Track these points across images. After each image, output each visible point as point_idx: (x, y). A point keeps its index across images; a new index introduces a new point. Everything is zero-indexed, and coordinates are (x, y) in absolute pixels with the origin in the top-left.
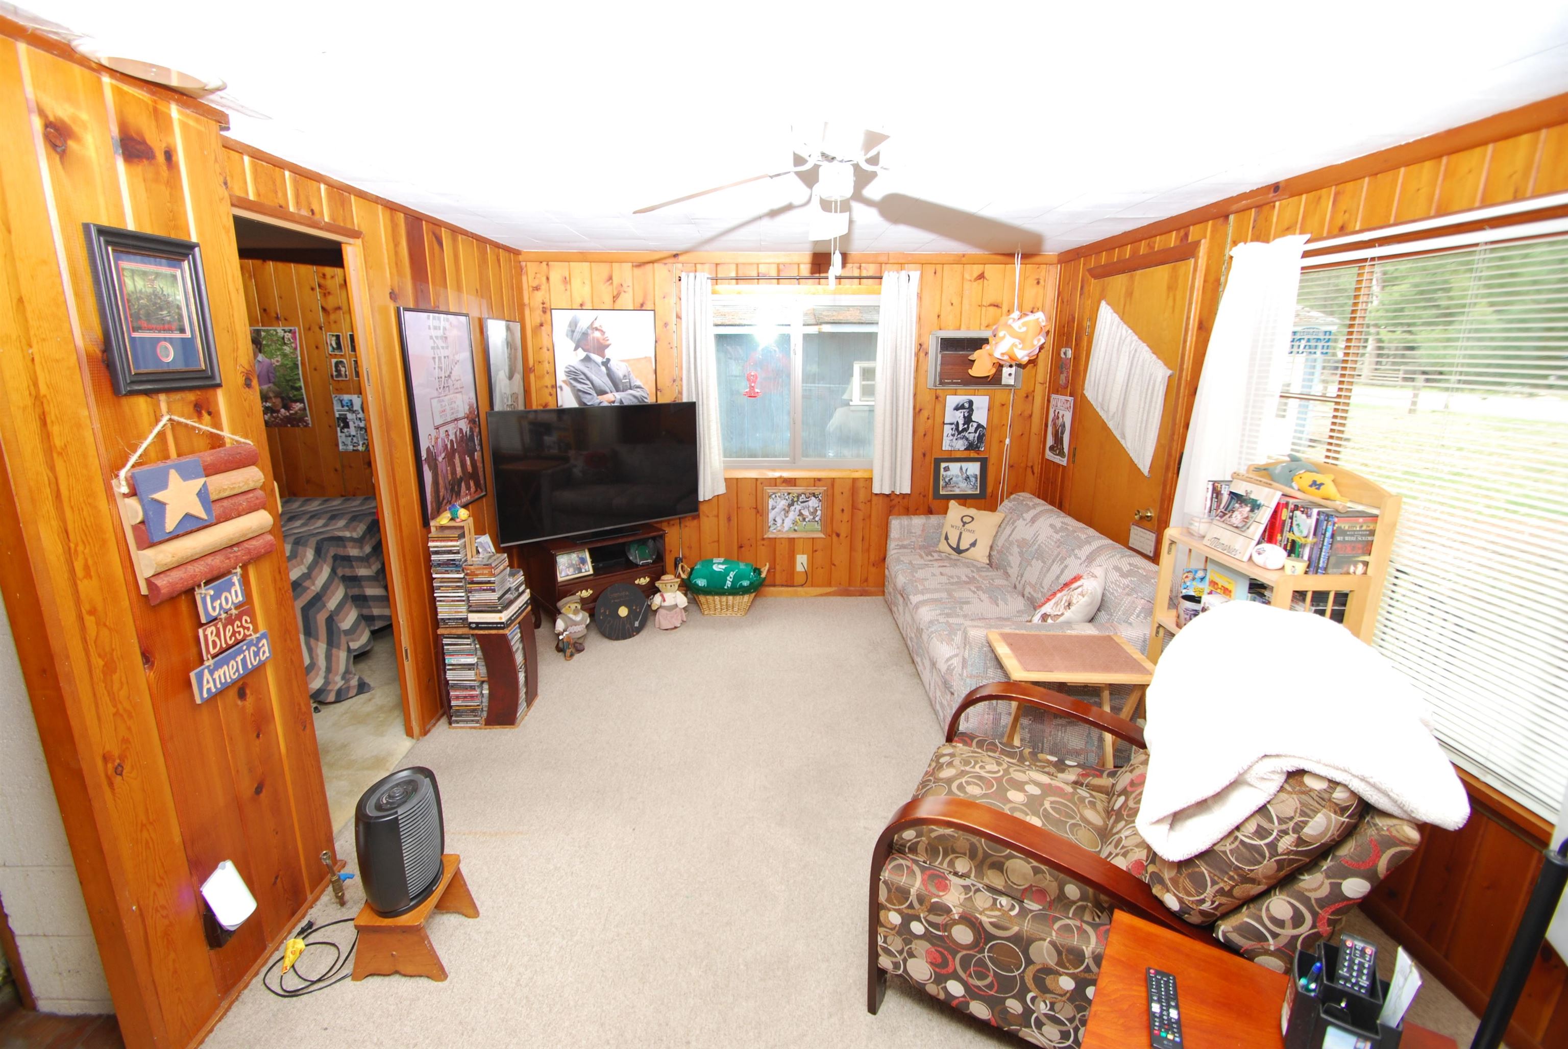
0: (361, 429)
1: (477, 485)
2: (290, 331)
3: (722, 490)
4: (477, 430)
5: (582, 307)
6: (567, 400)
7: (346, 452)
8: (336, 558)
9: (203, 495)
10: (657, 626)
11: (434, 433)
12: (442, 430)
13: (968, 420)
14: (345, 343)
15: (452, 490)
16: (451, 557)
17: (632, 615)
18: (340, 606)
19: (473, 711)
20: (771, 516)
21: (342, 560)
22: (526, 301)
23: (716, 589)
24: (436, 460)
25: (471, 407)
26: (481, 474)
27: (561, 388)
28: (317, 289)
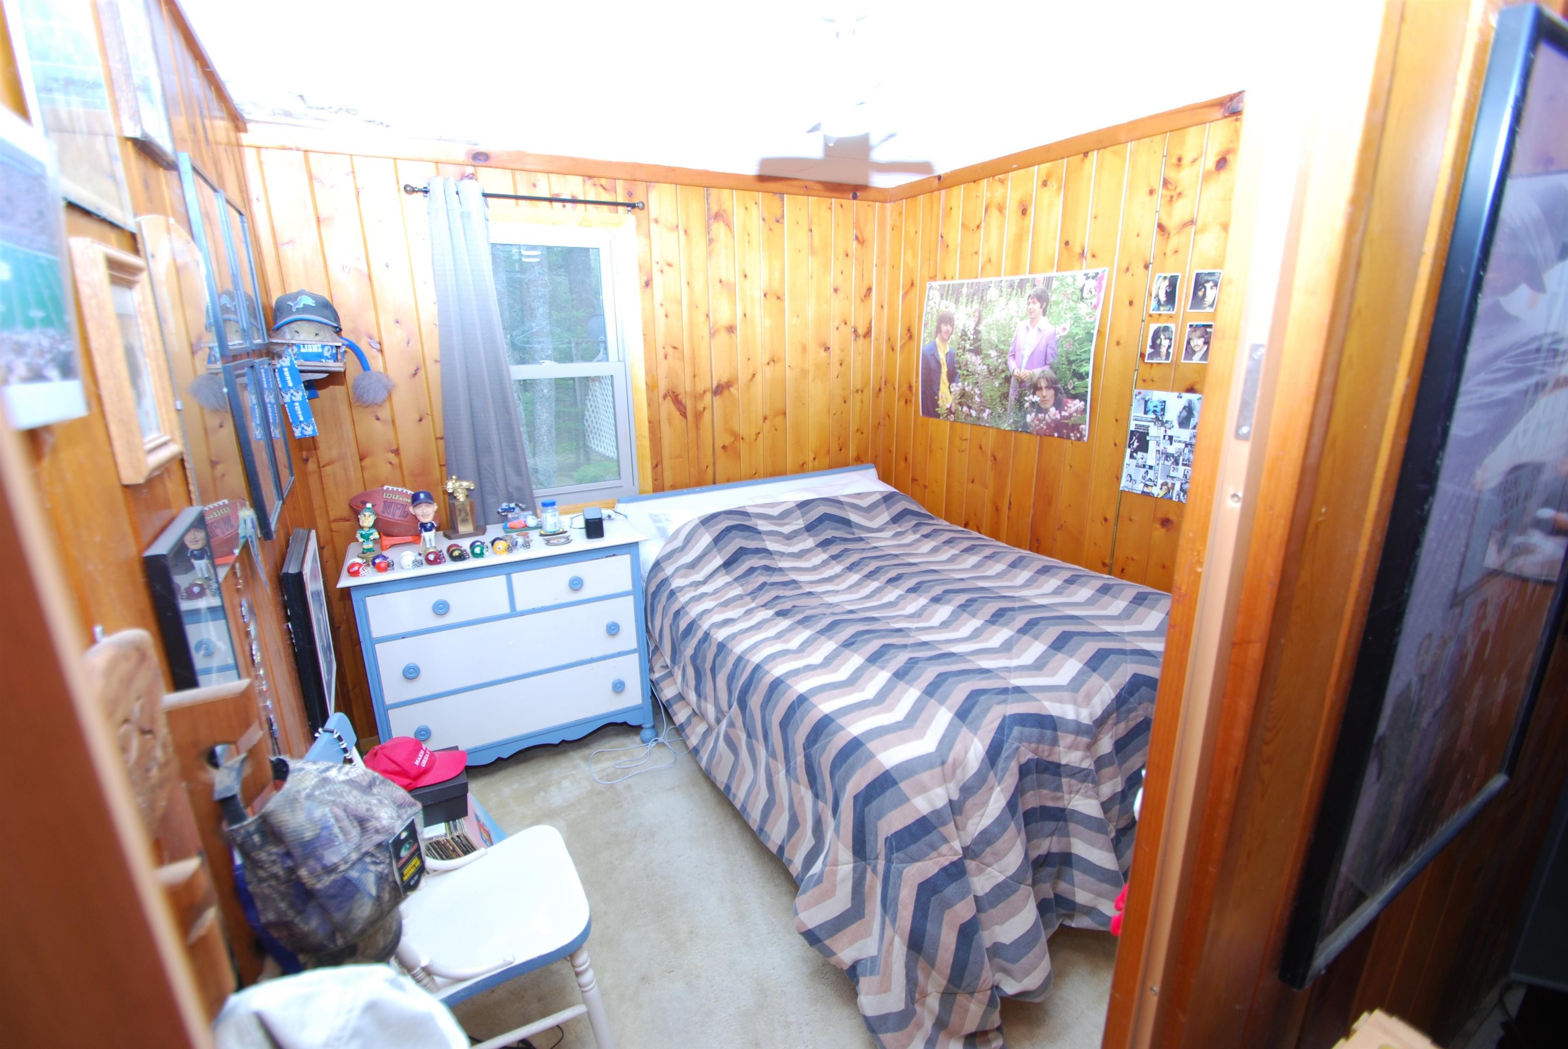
0: (1167, 455)
7: (1130, 494)
28: (1160, 190)
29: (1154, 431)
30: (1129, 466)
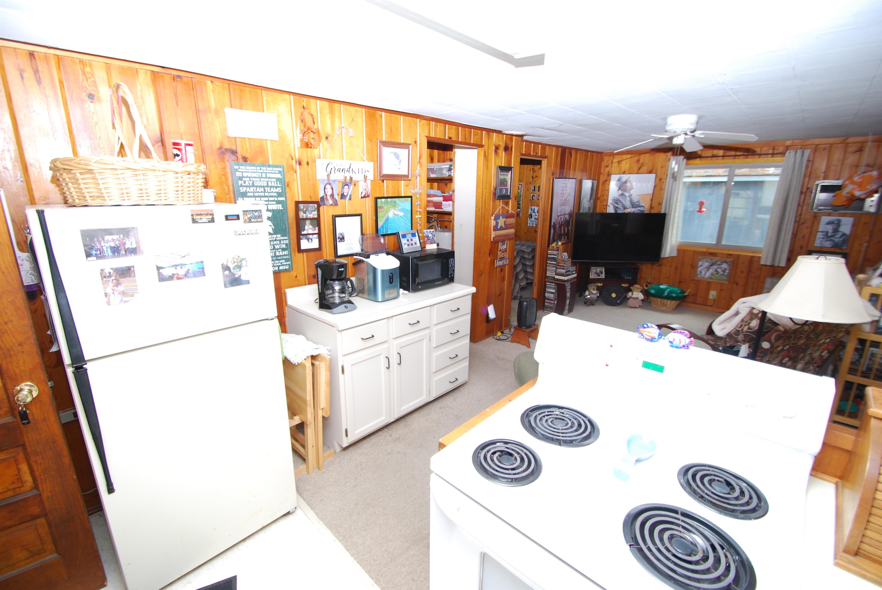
0: (536, 219)
1: (568, 238)
2: (521, 185)
3: (675, 254)
4: (571, 219)
5: (624, 173)
6: (611, 210)
7: (530, 227)
8: (521, 257)
9: (505, 222)
10: (628, 305)
11: (557, 218)
12: (560, 217)
13: (836, 231)
14: (537, 189)
15: (559, 238)
16: (554, 256)
17: (617, 297)
18: (520, 271)
19: (551, 308)
20: (699, 269)
21: (523, 258)
22: (602, 171)
23: (660, 295)
24: (556, 226)
25: (571, 210)
26: (570, 234)
27: (609, 206)
28: (532, 170)
29: (533, 214)
30: (529, 221)
